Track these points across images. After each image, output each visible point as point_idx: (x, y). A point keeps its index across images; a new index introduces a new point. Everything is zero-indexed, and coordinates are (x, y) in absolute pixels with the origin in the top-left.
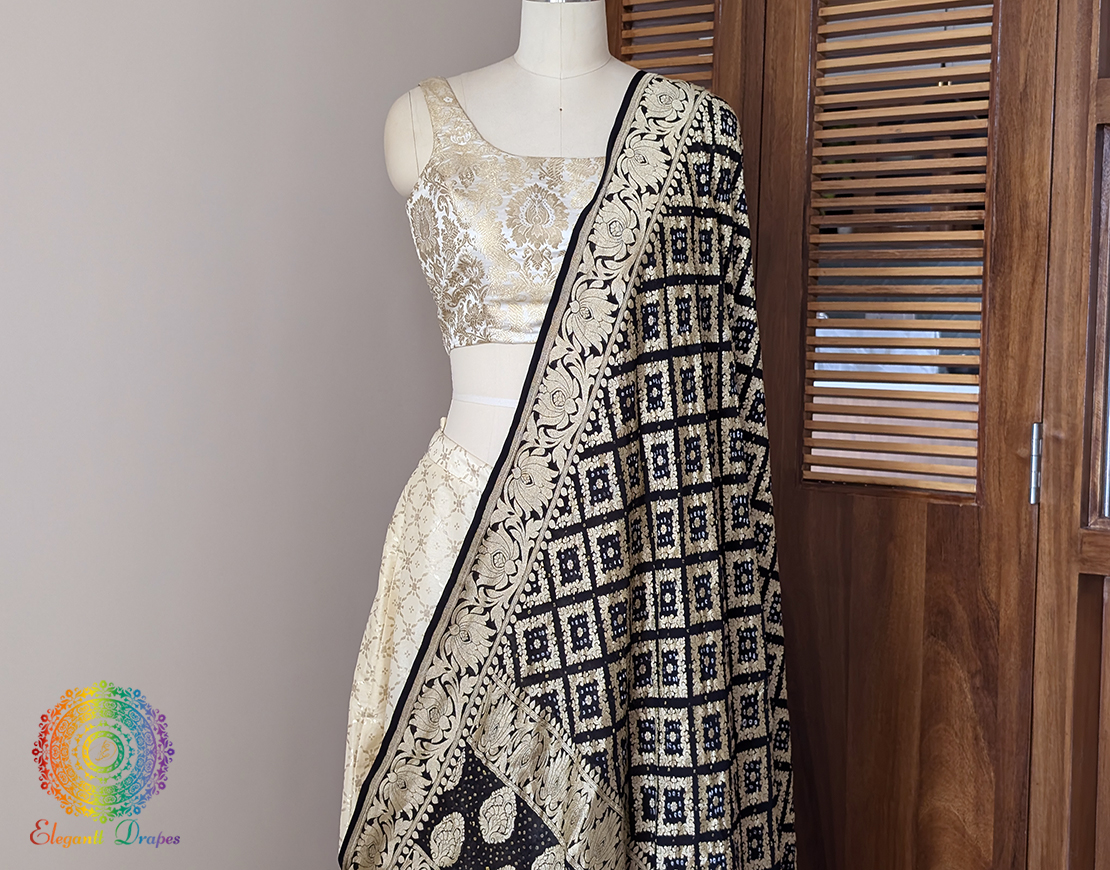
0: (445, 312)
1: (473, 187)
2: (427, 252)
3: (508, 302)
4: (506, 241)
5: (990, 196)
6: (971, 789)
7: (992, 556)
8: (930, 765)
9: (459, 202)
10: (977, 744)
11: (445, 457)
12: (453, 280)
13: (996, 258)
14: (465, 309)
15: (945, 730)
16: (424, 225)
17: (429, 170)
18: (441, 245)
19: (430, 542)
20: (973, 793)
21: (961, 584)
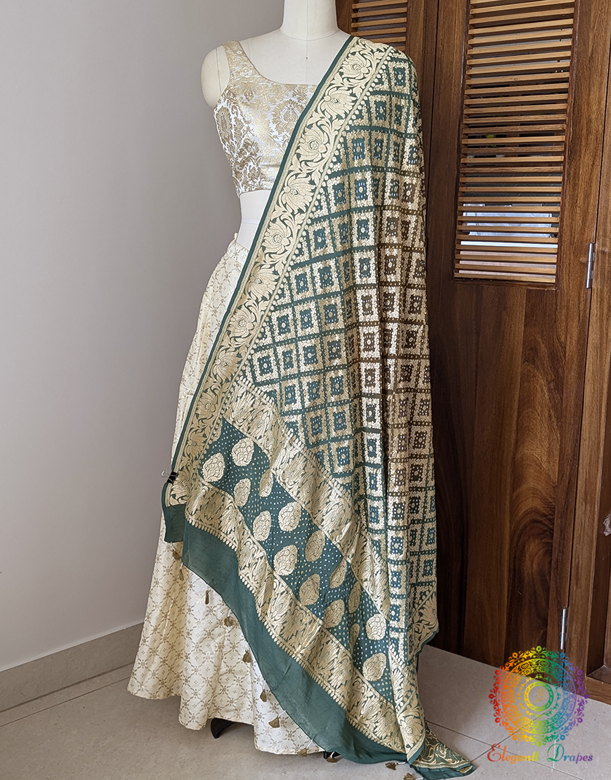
1: (253, 101)
2: (226, 138)
3: (273, 166)
4: (272, 131)
5: (569, 116)
6: (546, 443)
7: (563, 318)
8: (523, 431)
10: (551, 419)
12: (240, 153)
13: (571, 150)
14: (248, 171)
15: (532, 412)
16: (224, 123)
17: (227, 92)
18: (234, 134)
20: (547, 446)
21: (545, 333)
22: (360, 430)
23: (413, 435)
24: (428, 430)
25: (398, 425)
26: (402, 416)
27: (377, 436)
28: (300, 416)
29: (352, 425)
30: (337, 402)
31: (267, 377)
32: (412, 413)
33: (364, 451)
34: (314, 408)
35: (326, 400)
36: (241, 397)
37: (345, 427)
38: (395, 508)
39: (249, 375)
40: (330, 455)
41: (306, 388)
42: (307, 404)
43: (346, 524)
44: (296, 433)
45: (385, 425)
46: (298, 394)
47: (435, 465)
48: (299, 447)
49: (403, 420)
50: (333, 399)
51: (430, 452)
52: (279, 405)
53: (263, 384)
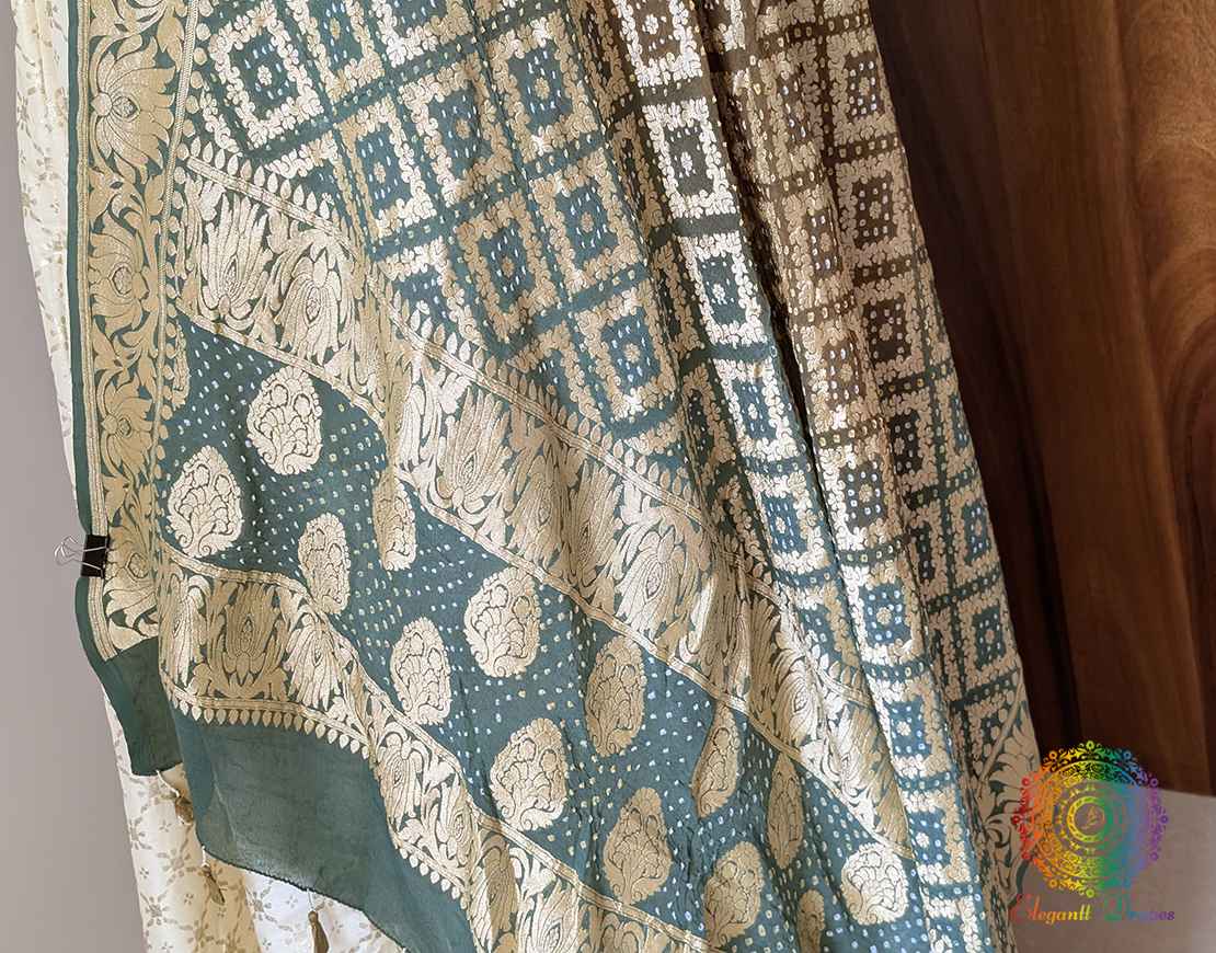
22: (663, 235)
23: (849, 201)
24: (891, 165)
25: (793, 178)
26: (799, 142)
27: (730, 243)
28: (438, 244)
29: (634, 226)
30: (558, 152)
31: (283, 118)
32: (827, 118)
33: (695, 306)
34: (480, 199)
35: (516, 153)
36: (216, 221)
37: (610, 241)
38: (849, 485)
39: (217, 125)
40: (585, 361)
41: (428, 127)
42: (451, 189)
43: (700, 588)
44: (439, 314)
45: (747, 191)
46: (405, 157)
47: (938, 284)
48: (464, 366)
49: (808, 155)
50: (540, 143)
51: (914, 242)
52: (356, 219)
53: (275, 149)
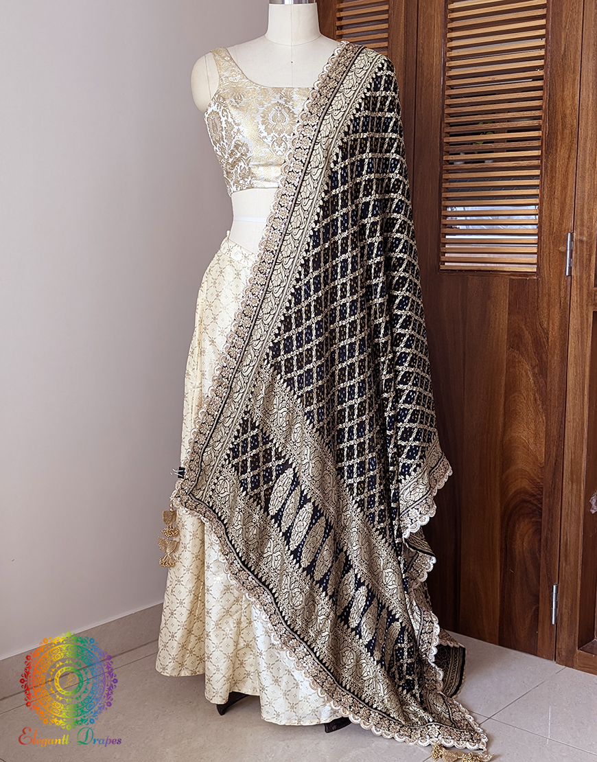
0: (228, 173)
1: (242, 104)
2: (217, 140)
3: (263, 165)
4: (261, 132)
5: (545, 112)
6: (532, 426)
7: (545, 305)
8: (510, 415)
9: (234, 112)
10: (536, 403)
11: (229, 250)
12: (231, 155)
13: (548, 145)
14: (239, 171)
15: (518, 396)
16: (215, 126)
17: (217, 96)
18: (224, 136)
19: (222, 295)
20: (534, 428)
21: (528, 320)
